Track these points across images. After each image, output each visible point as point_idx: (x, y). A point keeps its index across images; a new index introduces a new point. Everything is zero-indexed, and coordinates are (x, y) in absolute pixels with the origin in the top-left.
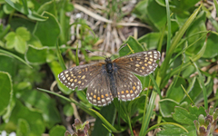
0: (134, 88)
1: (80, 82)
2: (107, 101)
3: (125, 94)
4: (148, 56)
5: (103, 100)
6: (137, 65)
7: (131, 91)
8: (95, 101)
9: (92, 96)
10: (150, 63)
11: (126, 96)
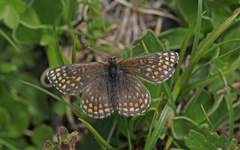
0: (141, 100)
1: (73, 85)
2: (105, 113)
3: (129, 107)
4: (164, 58)
5: (101, 111)
6: (149, 70)
8: (90, 110)
9: (87, 105)
10: (165, 66)
11: (129, 110)
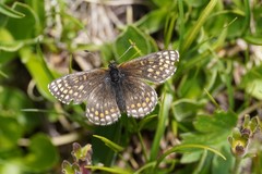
1: (76, 94)
5: (108, 118)
7: (144, 104)
8: (97, 118)
10: (166, 66)
